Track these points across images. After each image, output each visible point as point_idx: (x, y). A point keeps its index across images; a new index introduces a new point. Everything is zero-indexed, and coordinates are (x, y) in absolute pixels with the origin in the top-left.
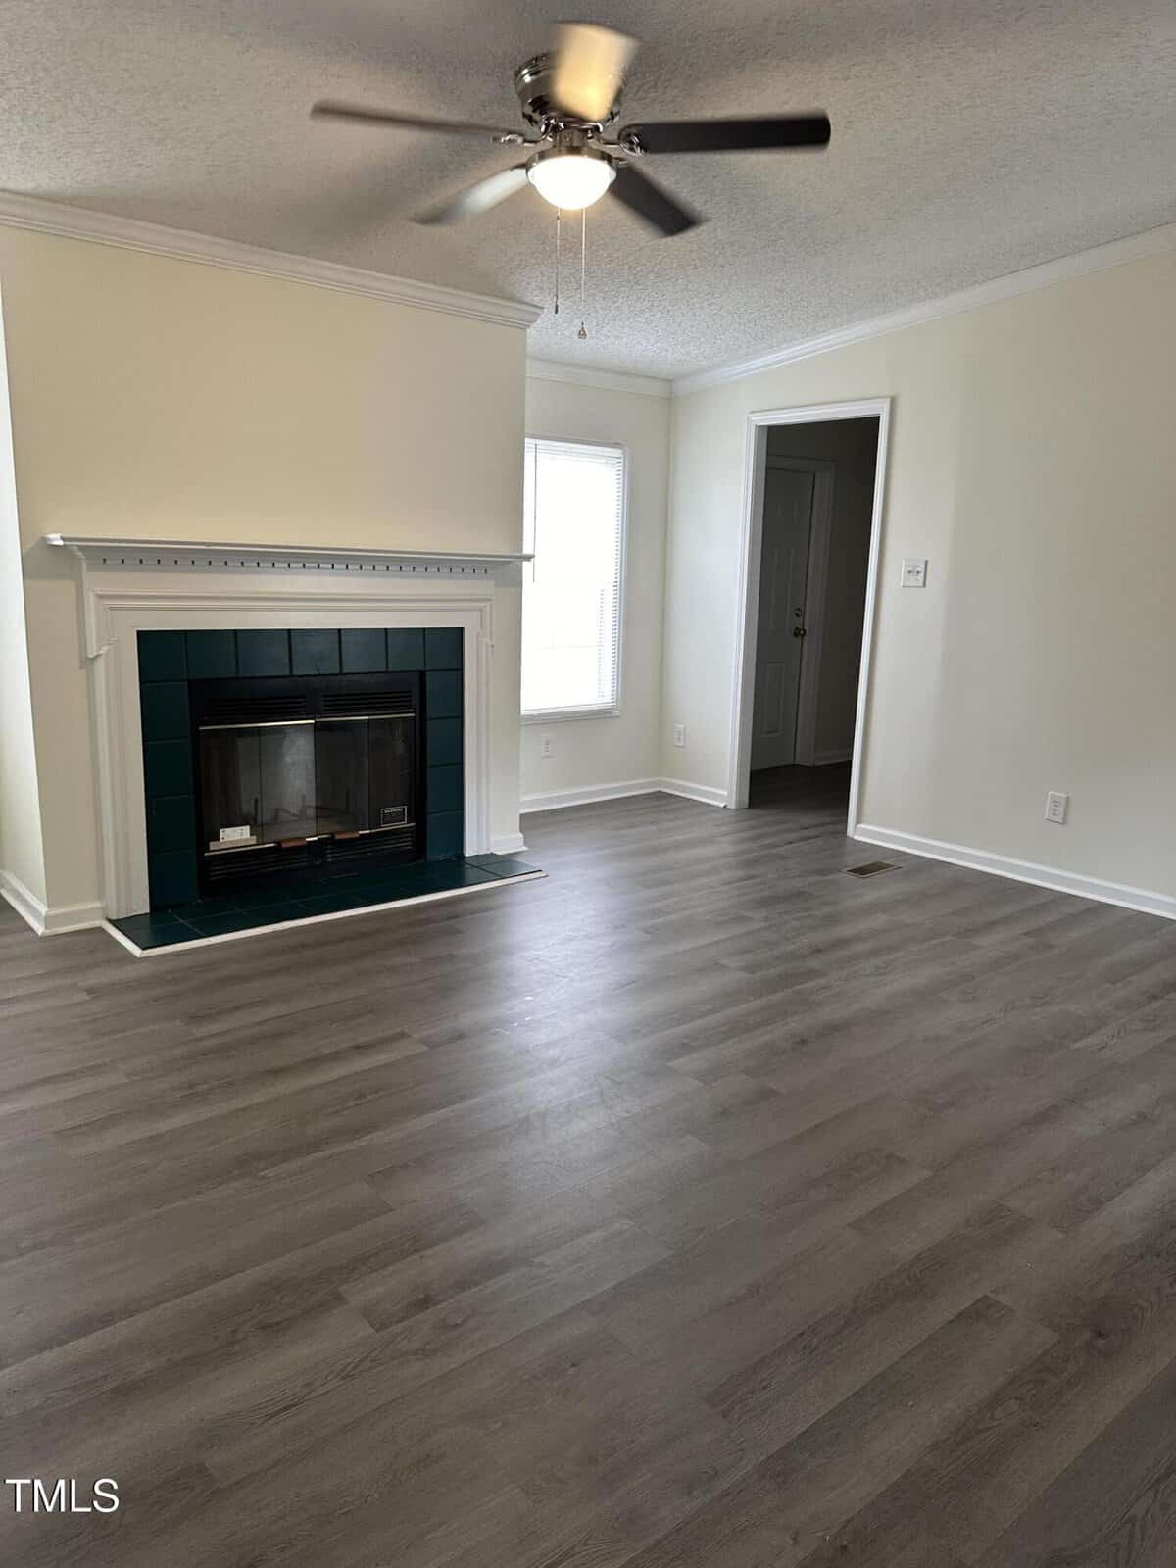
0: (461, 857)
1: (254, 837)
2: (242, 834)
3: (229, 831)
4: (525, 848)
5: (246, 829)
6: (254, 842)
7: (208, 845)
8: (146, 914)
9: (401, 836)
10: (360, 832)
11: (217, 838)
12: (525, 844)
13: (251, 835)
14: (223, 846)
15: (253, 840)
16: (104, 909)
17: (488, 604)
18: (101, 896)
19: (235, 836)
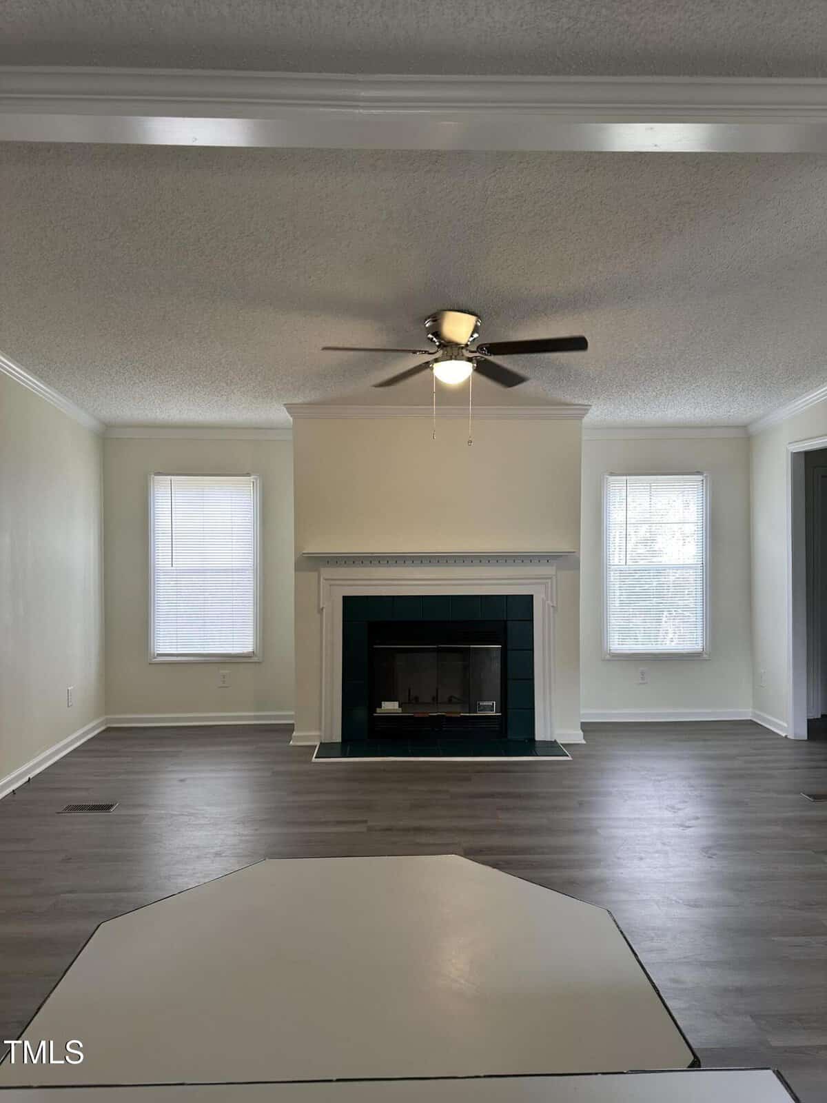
0: (532, 740)
1: (400, 709)
2: (394, 706)
3: (386, 703)
4: (584, 742)
5: (396, 704)
6: (401, 711)
7: (376, 710)
8: (339, 743)
9: (492, 720)
10: (462, 714)
11: (380, 706)
12: (585, 738)
13: (399, 707)
14: (383, 712)
15: (400, 710)
16: (320, 736)
17: (549, 581)
18: (320, 729)
19: (390, 707)
